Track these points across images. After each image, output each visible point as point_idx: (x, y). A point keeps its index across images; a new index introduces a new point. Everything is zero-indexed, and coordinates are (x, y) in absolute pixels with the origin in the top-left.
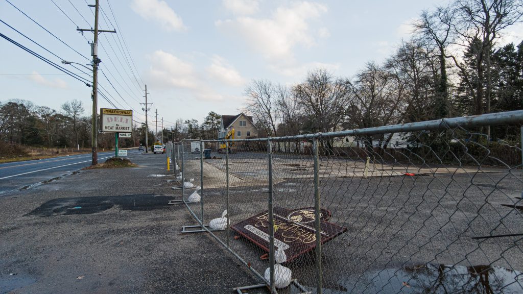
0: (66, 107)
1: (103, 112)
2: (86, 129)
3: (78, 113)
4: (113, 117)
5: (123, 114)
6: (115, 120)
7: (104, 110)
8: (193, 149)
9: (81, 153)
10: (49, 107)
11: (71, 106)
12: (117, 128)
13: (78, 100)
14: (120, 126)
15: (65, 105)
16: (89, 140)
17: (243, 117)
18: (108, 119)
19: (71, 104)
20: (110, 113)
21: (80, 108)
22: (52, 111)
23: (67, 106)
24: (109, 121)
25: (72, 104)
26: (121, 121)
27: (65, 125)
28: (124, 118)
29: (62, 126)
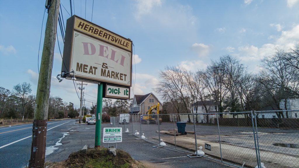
0: (17, 88)
1: (76, 26)
2: (31, 105)
3: (26, 93)
4: (97, 44)
5: (116, 44)
6: (101, 54)
7: (77, 22)
8: (121, 121)
9: (25, 123)
10: (4, 88)
11: (22, 87)
12: (103, 73)
13: (28, 83)
14: (111, 70)
15: (17, 86)
16: (33, 113)
17: (152, 96)
18: (85, 45)
19: (21, 86)
20: (90, 33)
21: (28, 88)
22: (6, 91)
23: (19, 87)
24: (87, 53)
25: (23, 86)
26: (113, 58)
27: (17, 103)
28: (119, 53)
29: (15, 103)
